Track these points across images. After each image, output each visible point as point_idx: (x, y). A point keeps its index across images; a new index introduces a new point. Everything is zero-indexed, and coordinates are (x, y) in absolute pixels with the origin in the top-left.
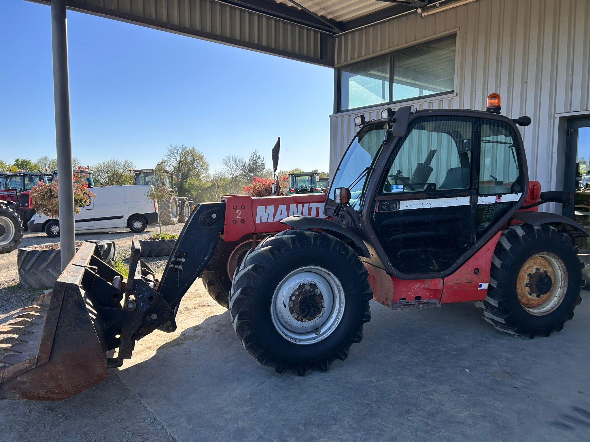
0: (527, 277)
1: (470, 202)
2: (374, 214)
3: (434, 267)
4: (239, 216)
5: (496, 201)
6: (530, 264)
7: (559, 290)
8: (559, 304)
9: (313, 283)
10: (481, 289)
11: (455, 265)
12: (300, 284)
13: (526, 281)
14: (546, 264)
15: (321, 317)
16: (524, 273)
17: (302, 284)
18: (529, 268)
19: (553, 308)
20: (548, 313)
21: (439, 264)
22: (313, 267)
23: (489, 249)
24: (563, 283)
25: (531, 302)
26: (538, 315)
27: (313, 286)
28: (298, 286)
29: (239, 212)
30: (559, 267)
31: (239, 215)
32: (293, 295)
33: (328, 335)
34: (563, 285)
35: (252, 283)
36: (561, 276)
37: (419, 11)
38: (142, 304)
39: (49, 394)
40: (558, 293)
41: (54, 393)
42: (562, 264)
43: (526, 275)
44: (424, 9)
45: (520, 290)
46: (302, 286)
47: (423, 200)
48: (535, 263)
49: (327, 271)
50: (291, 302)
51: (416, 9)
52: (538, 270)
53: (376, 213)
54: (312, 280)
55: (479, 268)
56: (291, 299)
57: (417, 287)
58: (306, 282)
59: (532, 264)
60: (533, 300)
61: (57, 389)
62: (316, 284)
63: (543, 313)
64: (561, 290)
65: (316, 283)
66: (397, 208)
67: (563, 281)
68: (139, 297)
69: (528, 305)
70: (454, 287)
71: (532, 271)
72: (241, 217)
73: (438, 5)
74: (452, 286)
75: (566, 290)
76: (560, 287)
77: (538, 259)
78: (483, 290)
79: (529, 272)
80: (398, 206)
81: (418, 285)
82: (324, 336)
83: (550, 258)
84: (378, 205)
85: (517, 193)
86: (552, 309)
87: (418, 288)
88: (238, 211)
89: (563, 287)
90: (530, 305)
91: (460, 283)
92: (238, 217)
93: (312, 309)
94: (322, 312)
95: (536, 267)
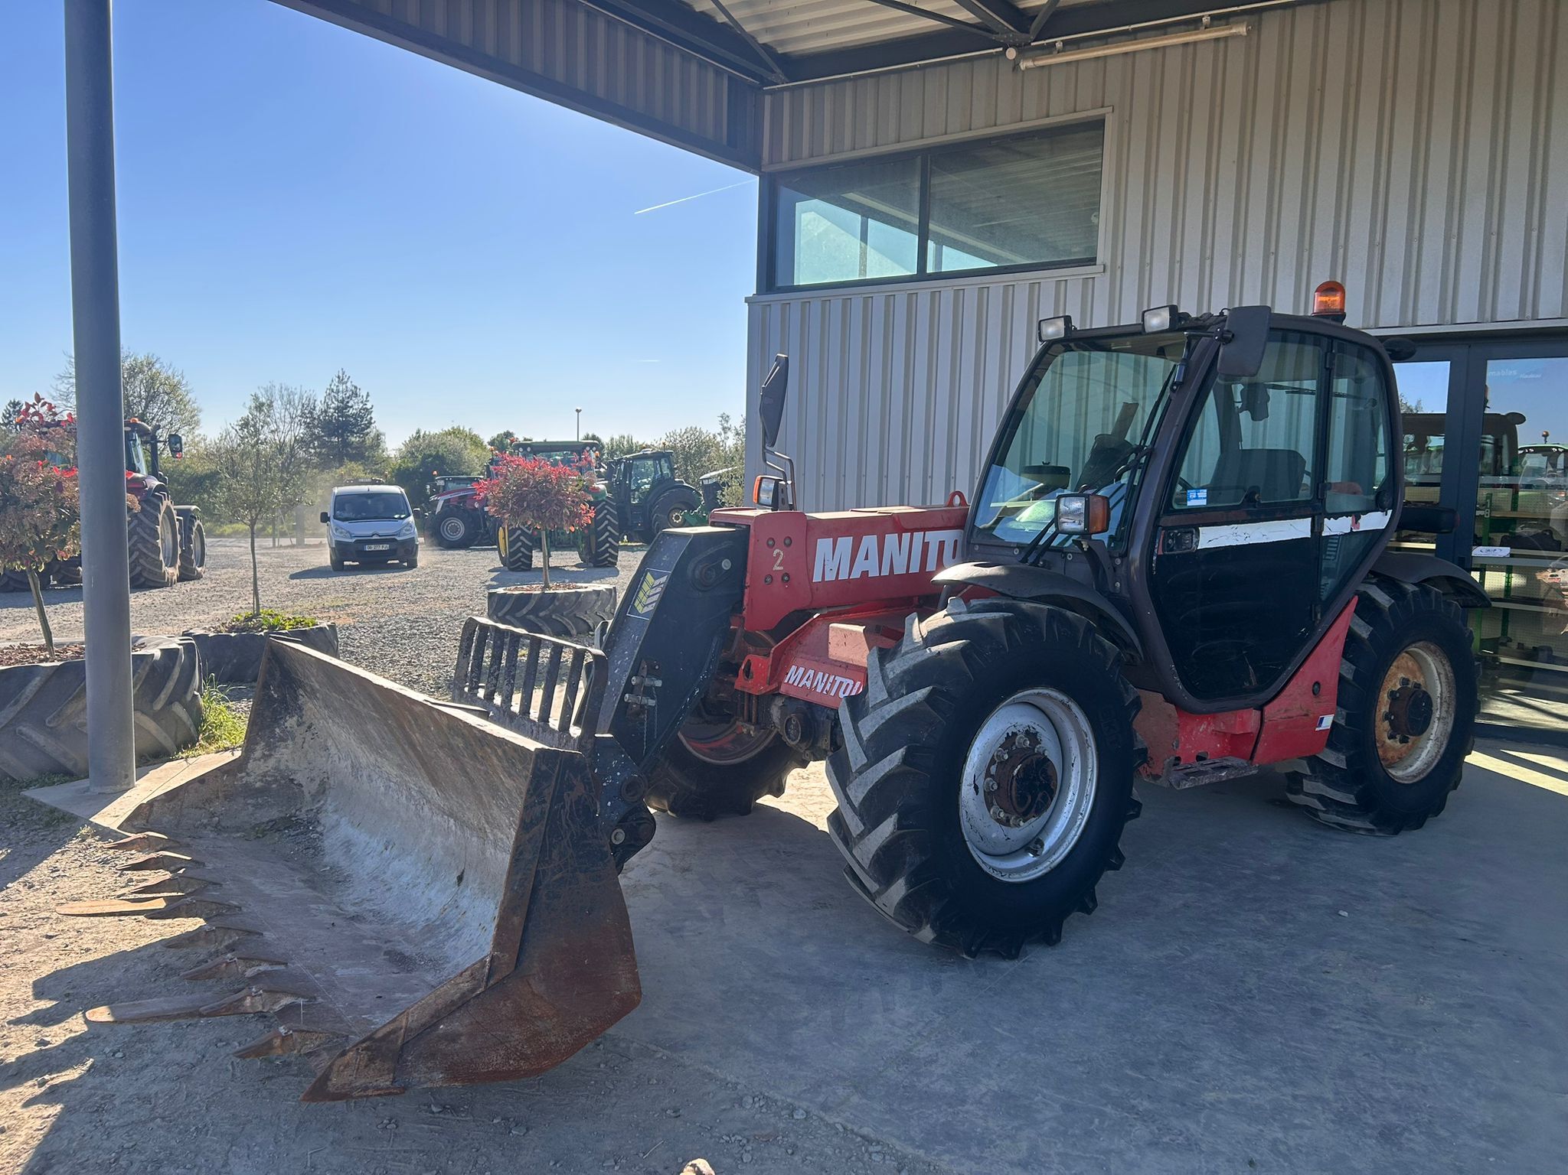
0: (1387, 698)
1: (1311, 531)
2: (1155, 558)
3: (1250, 683)
4: (779, 565)
5: (1352, 529)
6: (1395, 670)
7: (1436, 724)
8: (1439, 757)
9: (1032, 730)
10: (1322, 729)
11: (1284, 677)
12: (1008, 733)
13: (1386, 707)
14: (1415, 667)
16: (1384, 690)
17: (1011, 734)
18: (1390, 678)
19: (1428, 764)
20: (1422, 776)
21: (1258, 675)
22: (1041, 691)
23: (1337, 638)
24: (1444, 709)
25: (1394, 755)
26: (1406, 782)
27: (1032, 735)
28: (1002, 741)
29: (778, 555)
30: (1439, 674)
31: (779, 561)
32: (992, 762)
33: (1064, 855)
34: (1444, 714)
35: (926, 735)
36: (1441, 694)
37: (1011, 53)
38: (609, 804)
39: (511, 1062)
40: (1433, 732)
41: (524, 1057)
42: (1448, 668)
43: (1386, 695)
44: (1023, 49)
45: (1377, 728)
46: (1010, 738)
47: (1236, 526)
48: (1399, 668)
49: (1065, 699)
50: (989, 779)
51: (1001, 49)
52: (1405, 681)
53: (1158, 556)
54: (1029, 724)
55: (1320, 681)
56: (988, 774)
57: (1200, 729)
58: (1018, 728)
59: (1397, 670)
60: (1394, 749)
61: (530, 1047)
62: (1036, 733)
63: (1413, 776)
64: (1441, 725)
65: (1038, 729)
66: (1194, 546)
67: (1445, 705)
68: (605, 784)
69: (1389, 761)
70: (1280, 728)
71: (1396, 685)
72: (781, 568)
73: (1059, 45)
75: (1451, 725)
76: (1439, 719)
77: (1406, 659)
78: (1324, 733)
79: (1391, 687)
80: (1195, 540)
81: (1202, 727)
82: (1054, 857)
83: (1425, 654)
84: (1162, 537)
85: (1384, 510)
86: (1427, 768)
87: (1202, 732)
88: (777, 551)
89: (1444, 718)
90: (1393, 760)
91: (1289, 718)
92: (776, 568)
93: (1040, 795)
95: (1402, 675)
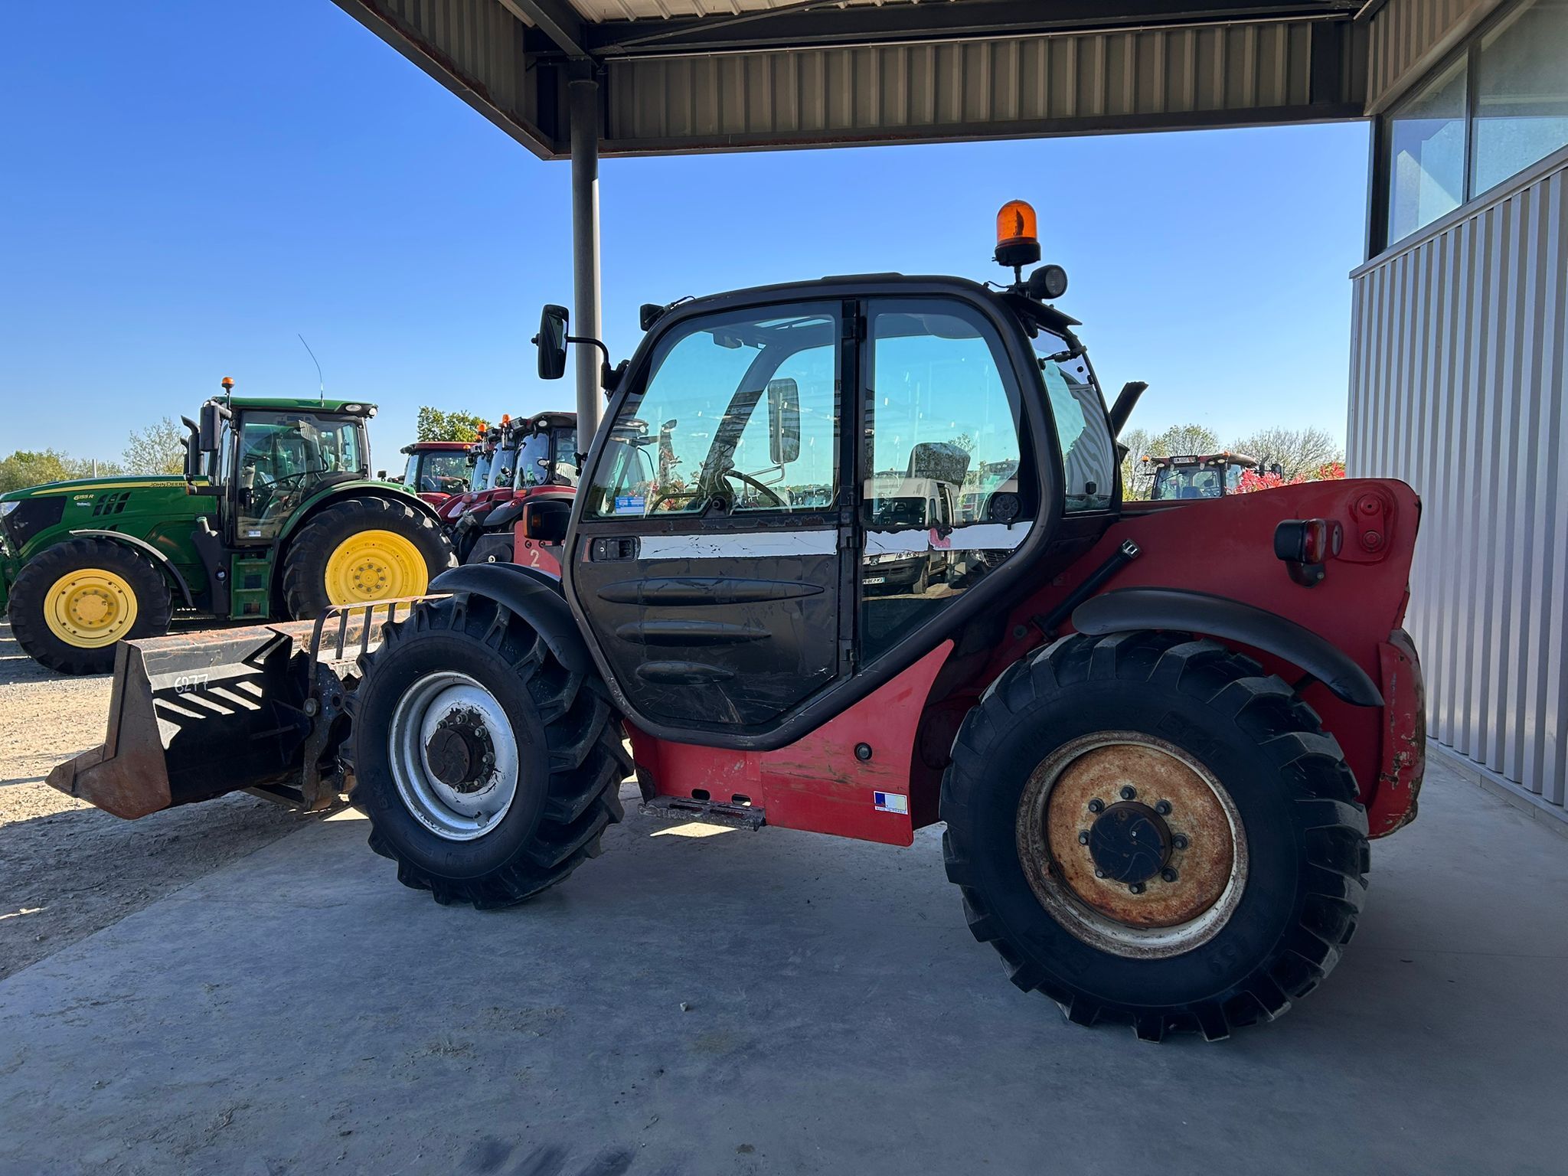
0: (1087, 810)
1: (838, 546)
2: (580, 565)
3: (731, 718)
5: (930, 547)
6: (1105, 767)
9: (475, 711)
10: (886, 810)
12: (452, 709)
13: (1084, 821)
15: (490, 789)
16: (1078, 793)
17: (455, 710)
18: (1095, 782)
19: (1182, 945)
20: (1163, 955)
21: (745, 712)
23: (908, 692)
24: (1238, 863)
25: (1118, 905)
27: (474, 717)
28: (448, 713)
34: (1237, 873)
38: (327, 708)
43: (1085, 805)
45: (1067, 850)
46: (455, 713)
47: (697, 536)
48: (1125, 770)
52: (1129, 795)
54: (474, 705)
55: (871, 744)
57: (736, 768)
58: (462, 706)
59: (1115, 770)
60: (1120, 897)
62: (480, 715)
63: (1140, 950)
65: (482, 711)
66: (633, 555)
67: (1238, 858)
69: (1100, 909)
70: (793, 786)
71: (1108, 793)
74: (785, 781)
77: (1141, 757)
78: (896, 817)
79: (1096, 793)
80: (634, 549)
81: (738, 765)
84: (588, 545)
85: (1006, 522)
88: (533, 551)
90: (1113, 911)
91: (807, 777)
94: (492, 780)
95: (1128, 783)
